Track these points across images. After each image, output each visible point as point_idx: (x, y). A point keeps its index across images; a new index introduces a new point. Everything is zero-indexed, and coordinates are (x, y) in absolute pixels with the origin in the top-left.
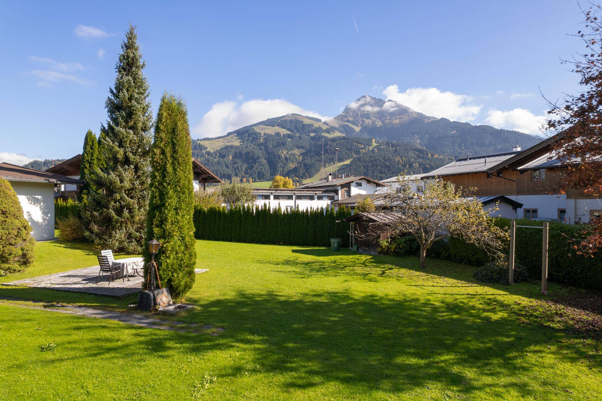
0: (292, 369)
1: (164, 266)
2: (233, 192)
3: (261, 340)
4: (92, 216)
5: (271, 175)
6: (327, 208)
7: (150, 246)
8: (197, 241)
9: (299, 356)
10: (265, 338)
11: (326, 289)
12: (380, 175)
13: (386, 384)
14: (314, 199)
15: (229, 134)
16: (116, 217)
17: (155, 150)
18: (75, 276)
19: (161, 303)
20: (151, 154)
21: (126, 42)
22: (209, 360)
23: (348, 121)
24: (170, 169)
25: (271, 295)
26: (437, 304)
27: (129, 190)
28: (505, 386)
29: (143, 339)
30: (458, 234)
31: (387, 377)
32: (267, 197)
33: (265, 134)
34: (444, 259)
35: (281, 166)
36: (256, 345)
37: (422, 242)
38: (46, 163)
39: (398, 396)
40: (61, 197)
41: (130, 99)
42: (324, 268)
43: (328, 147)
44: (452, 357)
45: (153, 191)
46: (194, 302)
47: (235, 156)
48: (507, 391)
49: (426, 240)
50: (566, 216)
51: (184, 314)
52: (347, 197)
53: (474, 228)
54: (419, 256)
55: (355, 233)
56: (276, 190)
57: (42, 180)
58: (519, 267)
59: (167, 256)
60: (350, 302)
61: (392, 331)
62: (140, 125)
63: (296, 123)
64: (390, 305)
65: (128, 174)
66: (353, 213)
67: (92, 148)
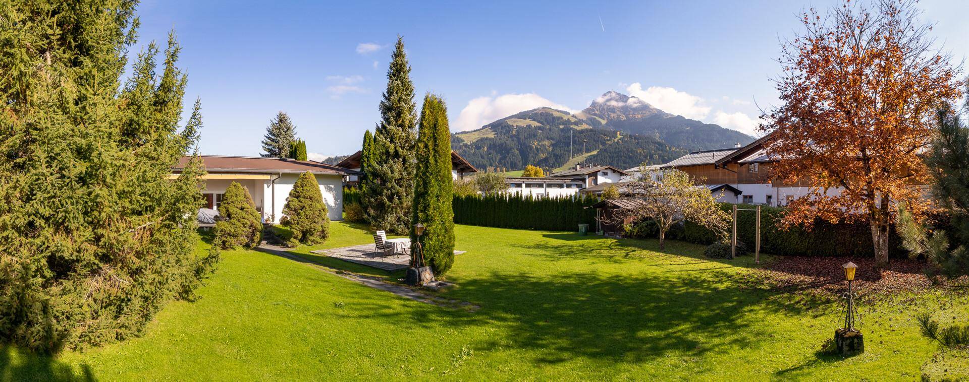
0: (542, 346)
1: (427, 246)
2: (488, 181)
3: (514, 318)
4: (369, 202)
5: (523, 164)
6: (575, 196)
7: (416, 229)
8: (456, 225)
9: (550, 333)
10: (518, 316)
11: (574, 271)
12: (624, 165)
13: (630, 356)
14: (563, 187)
15: (484, 127)
16: (388, 203)
17: (419, 144)
18: (357, 251)
19: (425, 280)
20: (416, 148)
21: (395, 51)
22: (466, 334)
23: (595, 114)
24: (432, 160)
25: (523, 276)
26: (675, 280)
27: (398, 180)
28: (729, 344)
29: (409, 309)
30: (691, 218)
31: (631, 349)
32: (519, 185)
33: (517, 126)
34: (680, 240)
35: (532, 157)
36: (509, 323)
37: (661, 226)
38: (336, 159)
39: (640, 366)
40: (347, 186)
41: (399, 101)
42: (572, 252)
43: (576, 138)
44: (688, 326)
45: (417, 181)
46: (454, 280)
47: (489, 148)
48: (731, 347)
49: (665, 224)
50: (772, 201)
51: (444, 291)
52: (594, 185)
53: (704, 212)
54: (659, 238)
55: (601, 219)
56: (528, 179)
57: (334, 173)
58: (740, 244)
59: (430, 239)
60: (597, 282)
61: (635, 308)
62: (407, 123)
63: (547, 116)
64: (633, 284)
65: (397, 166)
66: (599, 200)
67: (369, 145)
